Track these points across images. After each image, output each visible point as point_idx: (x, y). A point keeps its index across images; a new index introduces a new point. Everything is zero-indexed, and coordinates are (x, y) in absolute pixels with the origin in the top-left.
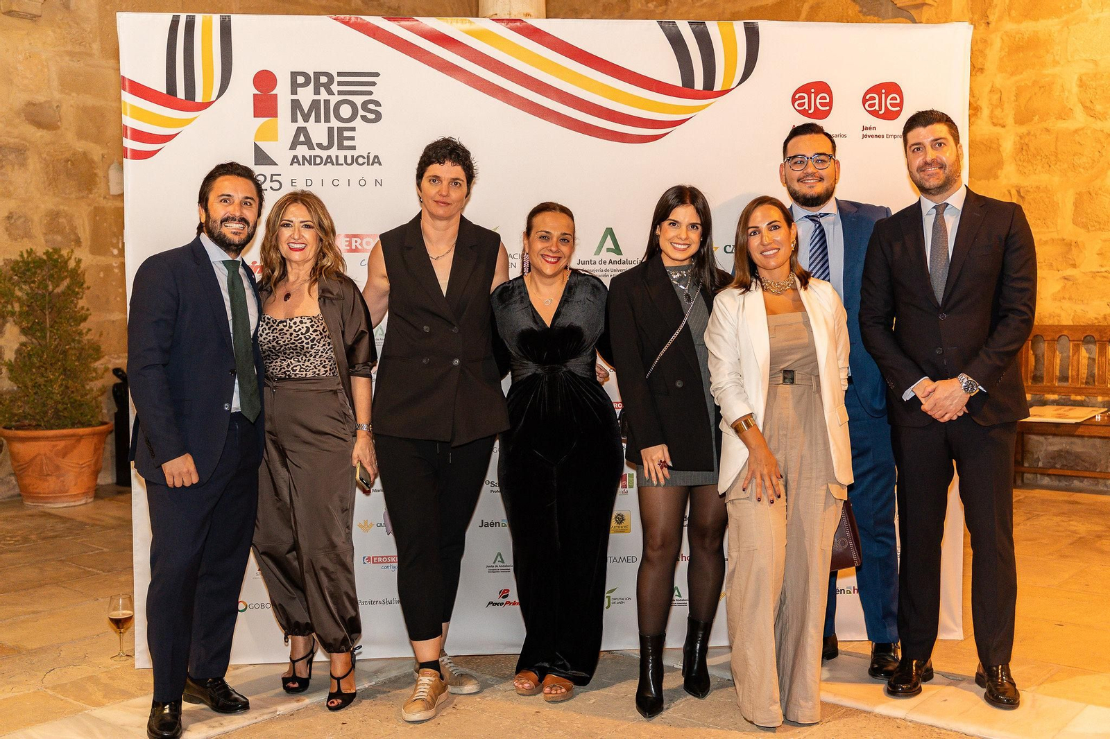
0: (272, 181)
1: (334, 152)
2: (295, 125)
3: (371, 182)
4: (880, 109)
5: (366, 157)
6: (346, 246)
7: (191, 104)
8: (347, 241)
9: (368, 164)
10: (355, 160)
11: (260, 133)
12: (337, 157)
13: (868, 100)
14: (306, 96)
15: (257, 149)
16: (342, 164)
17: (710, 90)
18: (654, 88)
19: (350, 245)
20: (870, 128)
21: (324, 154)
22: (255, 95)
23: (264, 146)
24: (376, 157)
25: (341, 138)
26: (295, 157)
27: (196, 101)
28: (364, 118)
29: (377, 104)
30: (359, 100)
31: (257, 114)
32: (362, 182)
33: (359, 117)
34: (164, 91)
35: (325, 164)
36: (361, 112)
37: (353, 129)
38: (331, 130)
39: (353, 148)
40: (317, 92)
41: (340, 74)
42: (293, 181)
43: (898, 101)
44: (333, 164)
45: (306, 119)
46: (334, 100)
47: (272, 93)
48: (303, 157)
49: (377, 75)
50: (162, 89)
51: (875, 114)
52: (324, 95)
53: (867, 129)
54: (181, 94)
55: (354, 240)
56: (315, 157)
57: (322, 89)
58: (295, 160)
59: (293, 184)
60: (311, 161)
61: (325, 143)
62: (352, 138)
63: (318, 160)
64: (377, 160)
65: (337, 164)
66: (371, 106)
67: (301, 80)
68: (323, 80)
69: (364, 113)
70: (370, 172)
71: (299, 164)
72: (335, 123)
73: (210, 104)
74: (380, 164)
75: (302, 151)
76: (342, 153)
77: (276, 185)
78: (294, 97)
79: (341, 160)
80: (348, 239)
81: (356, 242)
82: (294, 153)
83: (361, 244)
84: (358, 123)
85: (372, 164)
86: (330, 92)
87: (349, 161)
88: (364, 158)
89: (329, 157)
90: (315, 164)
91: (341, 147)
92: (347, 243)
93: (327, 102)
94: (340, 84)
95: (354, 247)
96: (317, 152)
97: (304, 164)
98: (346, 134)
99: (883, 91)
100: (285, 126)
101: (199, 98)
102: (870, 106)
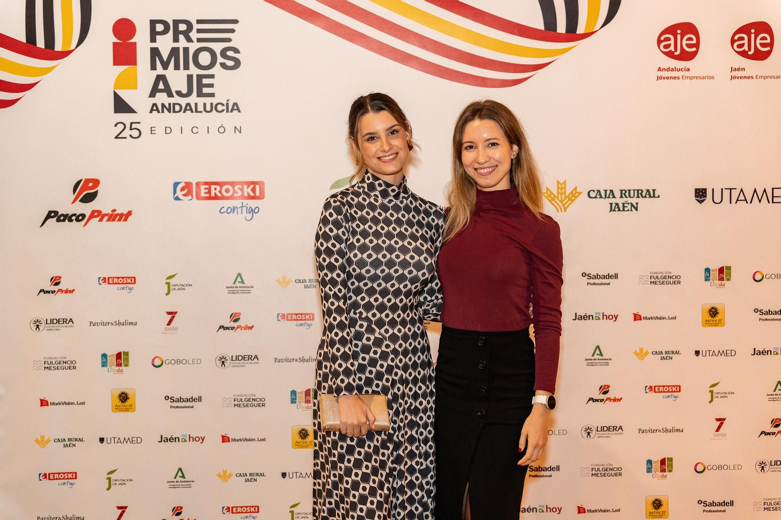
0: (131, 129)
1: (193, 99)
2: (154, 74)
3: (230, 130)
4: (750, 49)
5: (225, 104)
6: (205, 193)
7: (50, 53)
8: (206, 189)
9: (227, 111)
10: (214, 108)
11: (120, 82)
12: (196, 104)
13: (736, 41)
14: (165, 44)
15: (116, 97)
16: (201, 112)
17: (572, 34)
18: (516, 32)
19: (209, 192)
20: (738, 69)
21: (183, 101)
22: (115, 44)
23: (124, 94)
24: (235, 104)
25: (200, 86)
26: (155, 105)
27: (55, 50)
28: (223, 65)
29: (236, 51)
30: (217, 47)
31: (116, 62)
32: (221, 130)
33: (218, 65)
34: (24, 40)
35: (184, 112)
36: (220, 59)
37: (212, 76)
38: (190, 77)
39: (212, 95)
40: (176, 40)
41: (199, 22)
42: (153, 129)
43: (768, 41)
44: (192, 112)
45: (165, 66)
46: (193, 47)
47: (131, 41)
48: (163, 105)
49: (235, 22)
50: (22, 38)
51: (744, 54)
52: (182, 43)
53: (735, 70)
54: (41, 43)
55: (213, 187)
56: (174, 104)
57: (181, 37)
58: (154, 108)
59: (153, 132)
60: (171, 109)
61: (184, 91)
62: (211, 86)
63: (177, 108)
64: (236, 107)
65: (197, 111)
66: (230, 53)
67: (160, 28)
68: (182, 27)
69: (223, 61)
70: (229, 119)
71: (159, 112)
72: (194, 71)
73: (69, 53)
74: (239, 111)
75: (161, 98)
76: (201, 101)
77: (135, 133)
78: (154, 45)
79: (200, 108)
80: (207, 187)
81: (215, 189)
82: (153, 100)
83: (220, 192)
84: (217, 70)
85: (232, 111)
86: (189, 40)
87: (208, 108)
88: (223, 105)
89: (188, 104)
90: (174, 112)
91: (200, 94)
92: (207, 191)
93: (186, 50)
94: (199, 31)
95: (213, 195)
96: (176, 99)
97: (163, 112)
98: (205, 81)
99: (753, 31)
100: (145, 74)
101: (58, 47)
102: (740, 46)
